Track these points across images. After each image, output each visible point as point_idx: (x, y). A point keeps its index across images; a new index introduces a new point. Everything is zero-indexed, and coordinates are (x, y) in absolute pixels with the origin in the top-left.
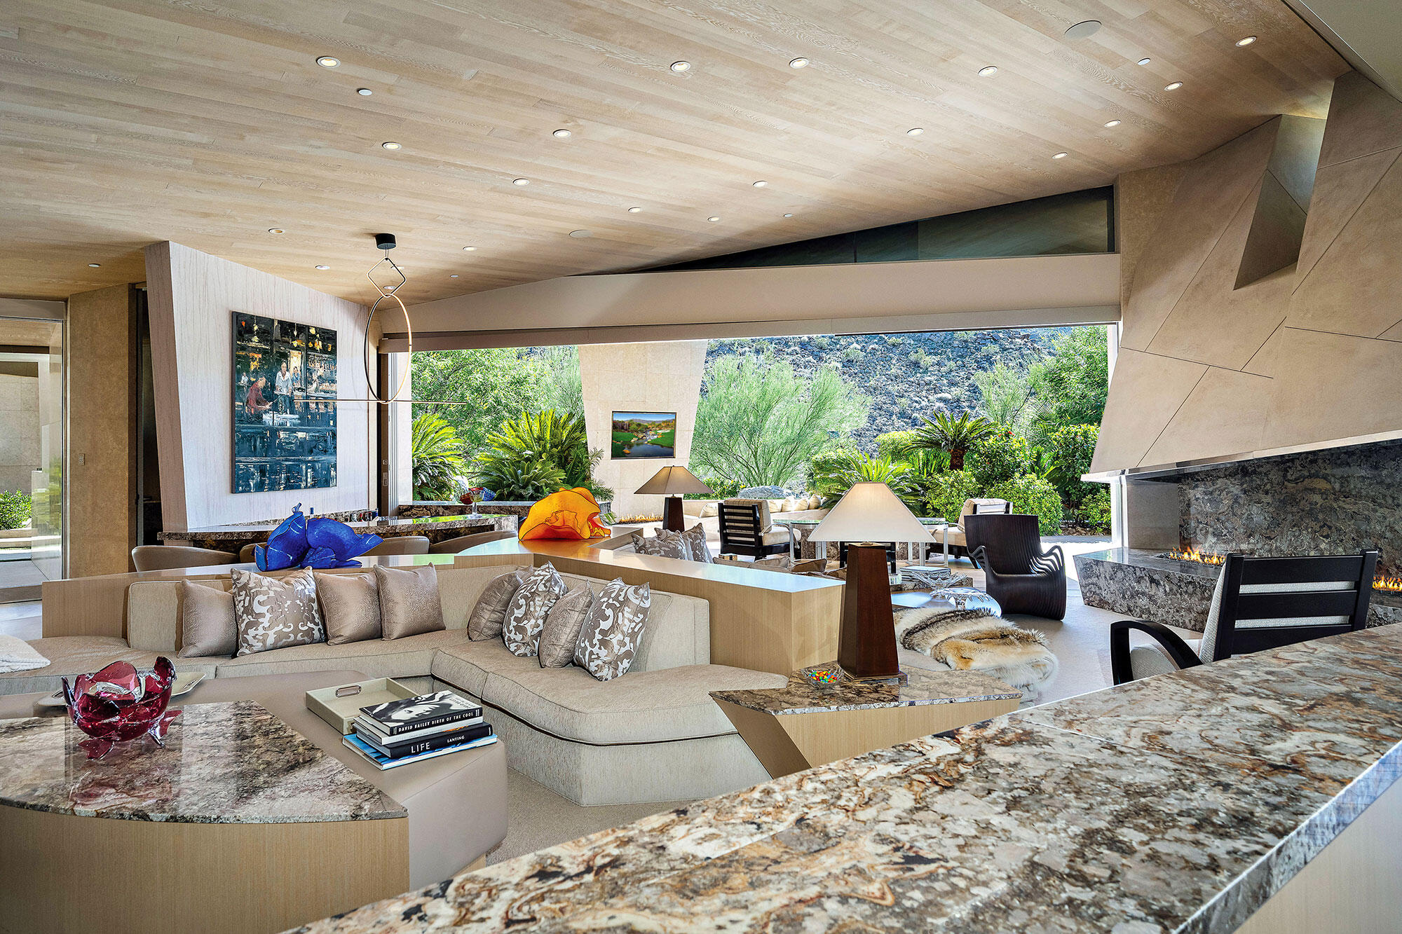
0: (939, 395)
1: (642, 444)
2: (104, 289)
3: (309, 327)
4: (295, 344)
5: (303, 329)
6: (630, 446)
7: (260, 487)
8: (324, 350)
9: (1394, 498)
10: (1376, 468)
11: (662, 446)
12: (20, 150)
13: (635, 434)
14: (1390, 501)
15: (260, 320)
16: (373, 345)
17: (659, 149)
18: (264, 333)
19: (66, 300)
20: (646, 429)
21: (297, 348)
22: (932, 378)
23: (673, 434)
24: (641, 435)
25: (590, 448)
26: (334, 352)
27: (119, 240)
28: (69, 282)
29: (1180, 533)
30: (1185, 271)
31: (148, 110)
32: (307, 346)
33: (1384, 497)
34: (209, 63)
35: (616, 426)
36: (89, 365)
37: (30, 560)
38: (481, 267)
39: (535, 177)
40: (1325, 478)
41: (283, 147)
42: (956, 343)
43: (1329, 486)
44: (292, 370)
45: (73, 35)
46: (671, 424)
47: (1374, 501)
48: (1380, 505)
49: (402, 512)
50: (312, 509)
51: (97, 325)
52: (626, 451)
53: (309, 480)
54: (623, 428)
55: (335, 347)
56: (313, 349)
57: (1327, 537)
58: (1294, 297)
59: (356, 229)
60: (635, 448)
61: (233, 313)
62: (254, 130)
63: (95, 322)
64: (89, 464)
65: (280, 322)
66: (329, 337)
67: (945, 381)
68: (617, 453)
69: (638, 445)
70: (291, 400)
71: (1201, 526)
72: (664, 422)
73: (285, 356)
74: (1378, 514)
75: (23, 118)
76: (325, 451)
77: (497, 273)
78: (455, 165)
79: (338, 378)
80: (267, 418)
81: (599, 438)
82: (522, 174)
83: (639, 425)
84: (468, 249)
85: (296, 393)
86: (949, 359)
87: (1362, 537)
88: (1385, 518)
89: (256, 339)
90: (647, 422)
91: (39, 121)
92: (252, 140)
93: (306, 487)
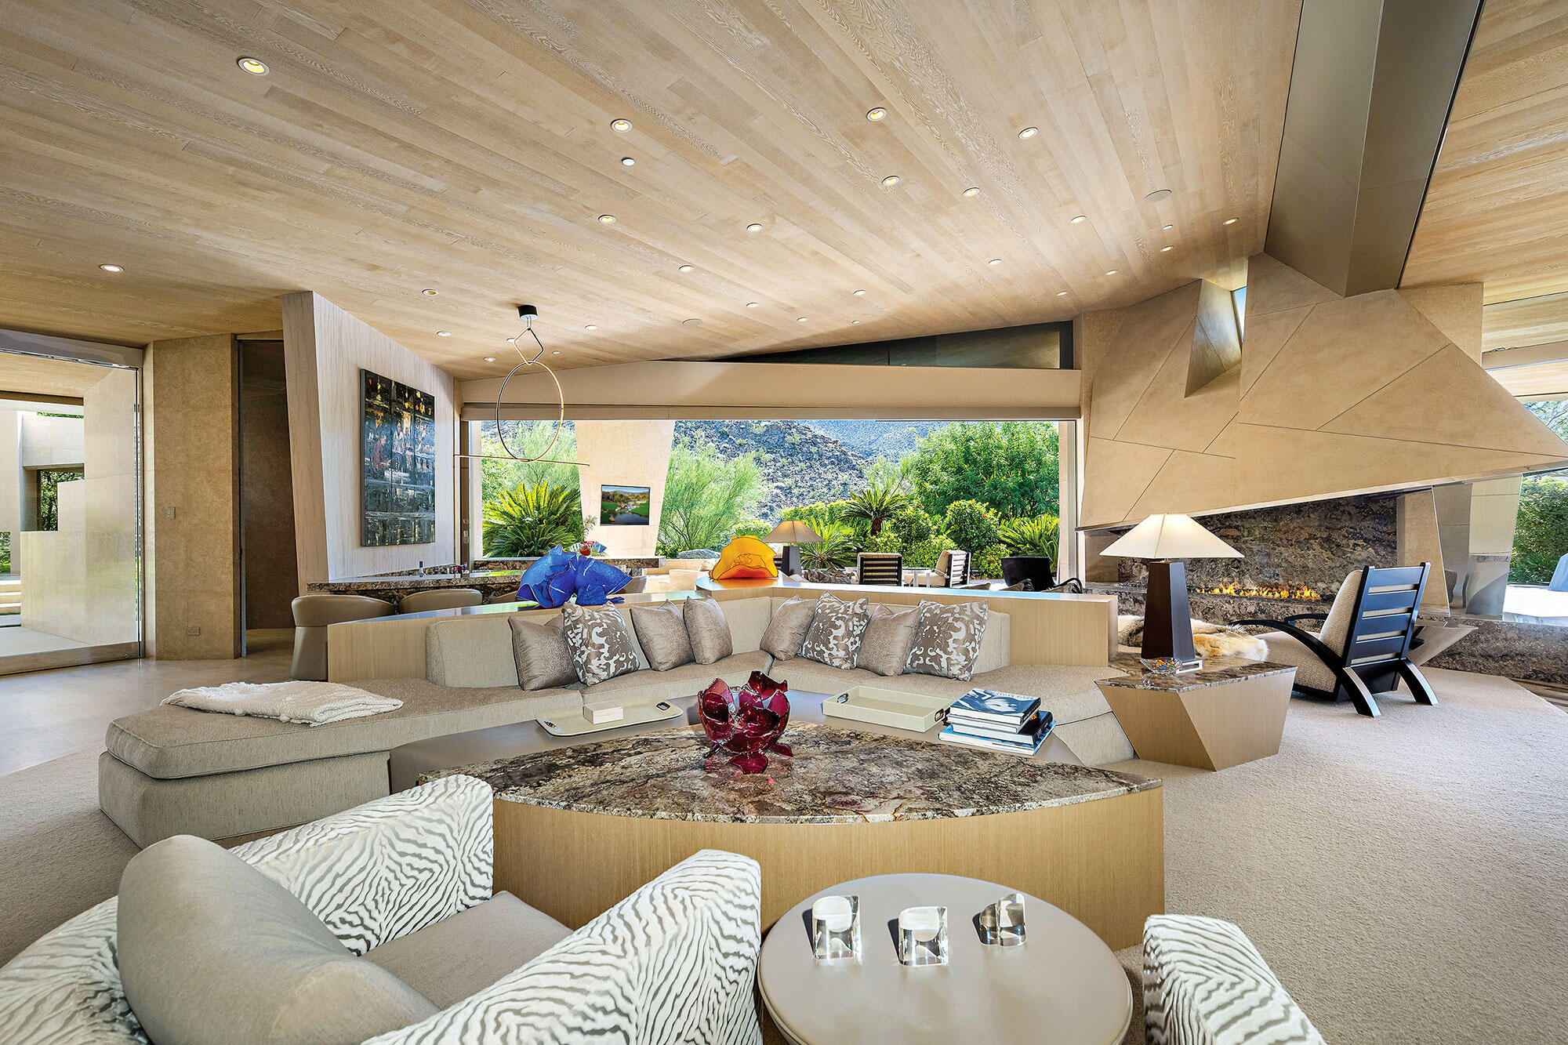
0: (776, 484)
1: (625, 513)
2: (199, 337)
3: (415, 391)
4: (407, 405)
5: (412, 391)
6: (615, 515)
7: (382, 542)
8: (426, 414)
9: (1288, 540)
10: (1276, 521)
11: (641, 516)
12: (231, 169)
13: (618, 504)
14: (1285, 542)
15: (383, 380)
16: (458, 412)
17: (815, 253)
18: (385, 392)
19: (143, 348)
20: (627, 500)
21: (407, 410)
22: (770, 471)
23: (648, 504)
24: (623, 505)
25: (585, 516)
26: (432, 416)
27: (259, 284)
28: (163, 326)
29: (1119, 570)
30: (1138, 383)
31: (406, 146)
32: (415, 408)
33: (1281, 539)
34: (510, 106)
35: (606, 497)
36: (180, 415)
37: (20, 625)
38: (587, 346)
39: (700, 265)
40: (1237, 528)
41: (507, 206)
42: (786, 445)
43: (1239, 534)
44: (404, 430)
45: (400, 49)
46: (646, 496)
47: (1273, 543)
48: (1278, 545)
49: (477, 566)
50: (421, 563)
51: (190, 374)
52: (612, 519)
53: (417, 535)
54: (608, 498)
55: (433, 411)
56: (419, 411)
57: (1237, 568)
58: (1242, 403)
59: (506, 297)
60: (619, 516)
61: (361, 371)
62: (495, 183)
63: (186, 371)
64: (180, 518)
65: (396, 383)
66: (429, 401)
67: (780, 474)
68: (605, 520)
69: (621, 513)
70: (404, 458)
71: (1136, 564)
72: (641, 494)
73: (399, 416)
74: (1277, 551)
75: (263, 133)
76: (427, 509)
77: (594, 352)
78: (647, 246)
79: (436, 440)
80: (387, 474)
81: (590, 506)
82: (690, 260)
83: (621, 496)
84: (590, 328)
85: (408, 452)
86: (782, 457)
87: (1264, 567)
88: (1281, 554)
89: (379, 397)
90: (628, 493)
91: (281, 139)
92: (486, 195)
93: (415, 543)
